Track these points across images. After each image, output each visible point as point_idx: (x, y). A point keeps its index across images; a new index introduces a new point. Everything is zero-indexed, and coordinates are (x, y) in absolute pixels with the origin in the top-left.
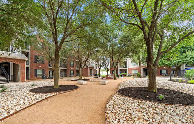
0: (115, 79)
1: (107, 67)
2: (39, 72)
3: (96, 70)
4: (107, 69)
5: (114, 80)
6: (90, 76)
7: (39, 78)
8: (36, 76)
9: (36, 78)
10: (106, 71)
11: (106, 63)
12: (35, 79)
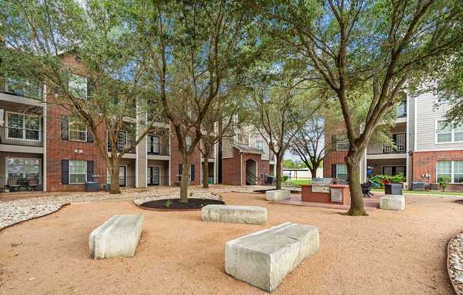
0: (355, 209)
1: (312, 152)
2: (77, 168)
3: (271, 163)
4: (313, 158)
5: (351, 213)
6: (248, 184)
7: (76, 187)
8: (65, 181)
9: (65, 187)
10: (307, 169)
11: (307, 138)
12: (62, 191)
